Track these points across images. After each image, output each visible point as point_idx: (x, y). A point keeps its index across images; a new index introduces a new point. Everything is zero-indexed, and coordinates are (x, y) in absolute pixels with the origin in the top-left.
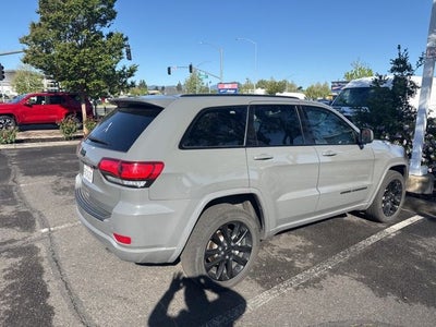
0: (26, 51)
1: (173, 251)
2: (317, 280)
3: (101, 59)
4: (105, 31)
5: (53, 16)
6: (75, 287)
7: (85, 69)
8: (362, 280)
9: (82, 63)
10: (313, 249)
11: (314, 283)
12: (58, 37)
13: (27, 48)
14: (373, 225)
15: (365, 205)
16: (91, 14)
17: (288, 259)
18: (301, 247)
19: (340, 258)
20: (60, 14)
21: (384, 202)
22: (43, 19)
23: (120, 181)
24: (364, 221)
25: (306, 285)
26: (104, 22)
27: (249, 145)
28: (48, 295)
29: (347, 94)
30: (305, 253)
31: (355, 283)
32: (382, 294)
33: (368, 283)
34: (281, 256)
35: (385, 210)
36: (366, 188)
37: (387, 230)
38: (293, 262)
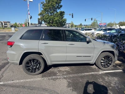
2: (57, 79)
8: (69, 82)
10: (68, 72)
14: (98, 69)
15: (93, 62)
18: (65, 70)
19: (72, 75)
25: (52, 79)
26: (59, 8)
31: (66, 82)
36: (90, 56)
37: (100, 72)
38: (57, 73)
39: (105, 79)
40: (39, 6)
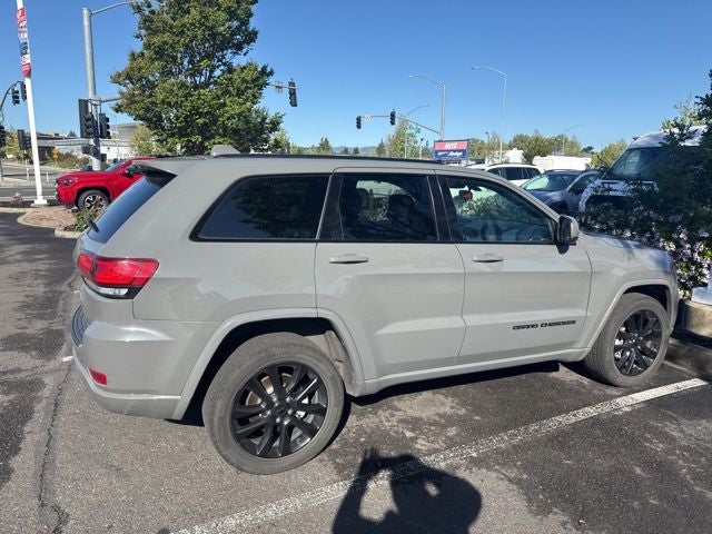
0: (121, 93)
1: (176, 401)
3: (224, 105)
4: (238, 61)
5: (157, 40)
6: (60, 443)
7: (200, 121)
8: (518, 482)
9: (196, 111)
10: (461, 422)
12: (166, 73)
13: (124, 90)
18: (443, 416)
19: (501, 441)
20: (166, 37)
21: (617, 349)
22: (148, 46)
23: (94, 286)
26: (239, 47)
27: (326, 238)
30: (444, 427)
31: (503, 485)
32: (542, 511)
33: (527, 489)
34: (401, 428)
36: (574, 322)
37: (618, 400)
38: (413, 440)
39: (673, 439)
40: (86, 23)
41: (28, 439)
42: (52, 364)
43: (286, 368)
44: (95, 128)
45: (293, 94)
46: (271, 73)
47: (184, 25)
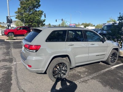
0: (16, 15)
1: (43, 70)
2: (87, 81)
3: (36, 18)
4: (37, 10)
5: (23, 6)
6: (19, 78)
7: (31, 20)
8: (100, 81)
9: (31, 18)
10: (87, 72)
11: (85, 81)
12: (25, 12)
13: (17, 14)
14: (107, 66)
15: (105, 59)
16: (33, 5)
17: (79, 74)
18: (84, 71)
19: (95, 75)
20: (25, 5)
21: (111, 59)
22: (21, 7)
23: (29, 50)
24: (105, 64)
25: (83, 82)
26: (37, 8)
27: (67, 41)
28: (12, 80)
29: (106, 27)
30: (85, 73)
31: (98, 82)
32: (105, 86)
33: (102, 83)
34: (78, 73)
35: (111, 61)
36: (105, 55)
37: (111, 67)
39: (122, 73)
40: (8, 2)
41: (13, 77)
42: (12, 64)
43: (61, 64)
44: (10, 21)
45: (45, 16)
46: (43, 12)
47: (28, 3)
